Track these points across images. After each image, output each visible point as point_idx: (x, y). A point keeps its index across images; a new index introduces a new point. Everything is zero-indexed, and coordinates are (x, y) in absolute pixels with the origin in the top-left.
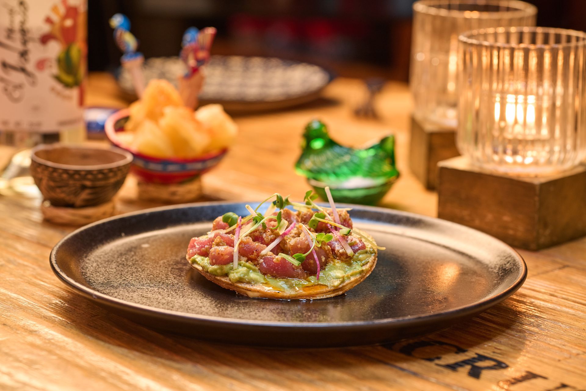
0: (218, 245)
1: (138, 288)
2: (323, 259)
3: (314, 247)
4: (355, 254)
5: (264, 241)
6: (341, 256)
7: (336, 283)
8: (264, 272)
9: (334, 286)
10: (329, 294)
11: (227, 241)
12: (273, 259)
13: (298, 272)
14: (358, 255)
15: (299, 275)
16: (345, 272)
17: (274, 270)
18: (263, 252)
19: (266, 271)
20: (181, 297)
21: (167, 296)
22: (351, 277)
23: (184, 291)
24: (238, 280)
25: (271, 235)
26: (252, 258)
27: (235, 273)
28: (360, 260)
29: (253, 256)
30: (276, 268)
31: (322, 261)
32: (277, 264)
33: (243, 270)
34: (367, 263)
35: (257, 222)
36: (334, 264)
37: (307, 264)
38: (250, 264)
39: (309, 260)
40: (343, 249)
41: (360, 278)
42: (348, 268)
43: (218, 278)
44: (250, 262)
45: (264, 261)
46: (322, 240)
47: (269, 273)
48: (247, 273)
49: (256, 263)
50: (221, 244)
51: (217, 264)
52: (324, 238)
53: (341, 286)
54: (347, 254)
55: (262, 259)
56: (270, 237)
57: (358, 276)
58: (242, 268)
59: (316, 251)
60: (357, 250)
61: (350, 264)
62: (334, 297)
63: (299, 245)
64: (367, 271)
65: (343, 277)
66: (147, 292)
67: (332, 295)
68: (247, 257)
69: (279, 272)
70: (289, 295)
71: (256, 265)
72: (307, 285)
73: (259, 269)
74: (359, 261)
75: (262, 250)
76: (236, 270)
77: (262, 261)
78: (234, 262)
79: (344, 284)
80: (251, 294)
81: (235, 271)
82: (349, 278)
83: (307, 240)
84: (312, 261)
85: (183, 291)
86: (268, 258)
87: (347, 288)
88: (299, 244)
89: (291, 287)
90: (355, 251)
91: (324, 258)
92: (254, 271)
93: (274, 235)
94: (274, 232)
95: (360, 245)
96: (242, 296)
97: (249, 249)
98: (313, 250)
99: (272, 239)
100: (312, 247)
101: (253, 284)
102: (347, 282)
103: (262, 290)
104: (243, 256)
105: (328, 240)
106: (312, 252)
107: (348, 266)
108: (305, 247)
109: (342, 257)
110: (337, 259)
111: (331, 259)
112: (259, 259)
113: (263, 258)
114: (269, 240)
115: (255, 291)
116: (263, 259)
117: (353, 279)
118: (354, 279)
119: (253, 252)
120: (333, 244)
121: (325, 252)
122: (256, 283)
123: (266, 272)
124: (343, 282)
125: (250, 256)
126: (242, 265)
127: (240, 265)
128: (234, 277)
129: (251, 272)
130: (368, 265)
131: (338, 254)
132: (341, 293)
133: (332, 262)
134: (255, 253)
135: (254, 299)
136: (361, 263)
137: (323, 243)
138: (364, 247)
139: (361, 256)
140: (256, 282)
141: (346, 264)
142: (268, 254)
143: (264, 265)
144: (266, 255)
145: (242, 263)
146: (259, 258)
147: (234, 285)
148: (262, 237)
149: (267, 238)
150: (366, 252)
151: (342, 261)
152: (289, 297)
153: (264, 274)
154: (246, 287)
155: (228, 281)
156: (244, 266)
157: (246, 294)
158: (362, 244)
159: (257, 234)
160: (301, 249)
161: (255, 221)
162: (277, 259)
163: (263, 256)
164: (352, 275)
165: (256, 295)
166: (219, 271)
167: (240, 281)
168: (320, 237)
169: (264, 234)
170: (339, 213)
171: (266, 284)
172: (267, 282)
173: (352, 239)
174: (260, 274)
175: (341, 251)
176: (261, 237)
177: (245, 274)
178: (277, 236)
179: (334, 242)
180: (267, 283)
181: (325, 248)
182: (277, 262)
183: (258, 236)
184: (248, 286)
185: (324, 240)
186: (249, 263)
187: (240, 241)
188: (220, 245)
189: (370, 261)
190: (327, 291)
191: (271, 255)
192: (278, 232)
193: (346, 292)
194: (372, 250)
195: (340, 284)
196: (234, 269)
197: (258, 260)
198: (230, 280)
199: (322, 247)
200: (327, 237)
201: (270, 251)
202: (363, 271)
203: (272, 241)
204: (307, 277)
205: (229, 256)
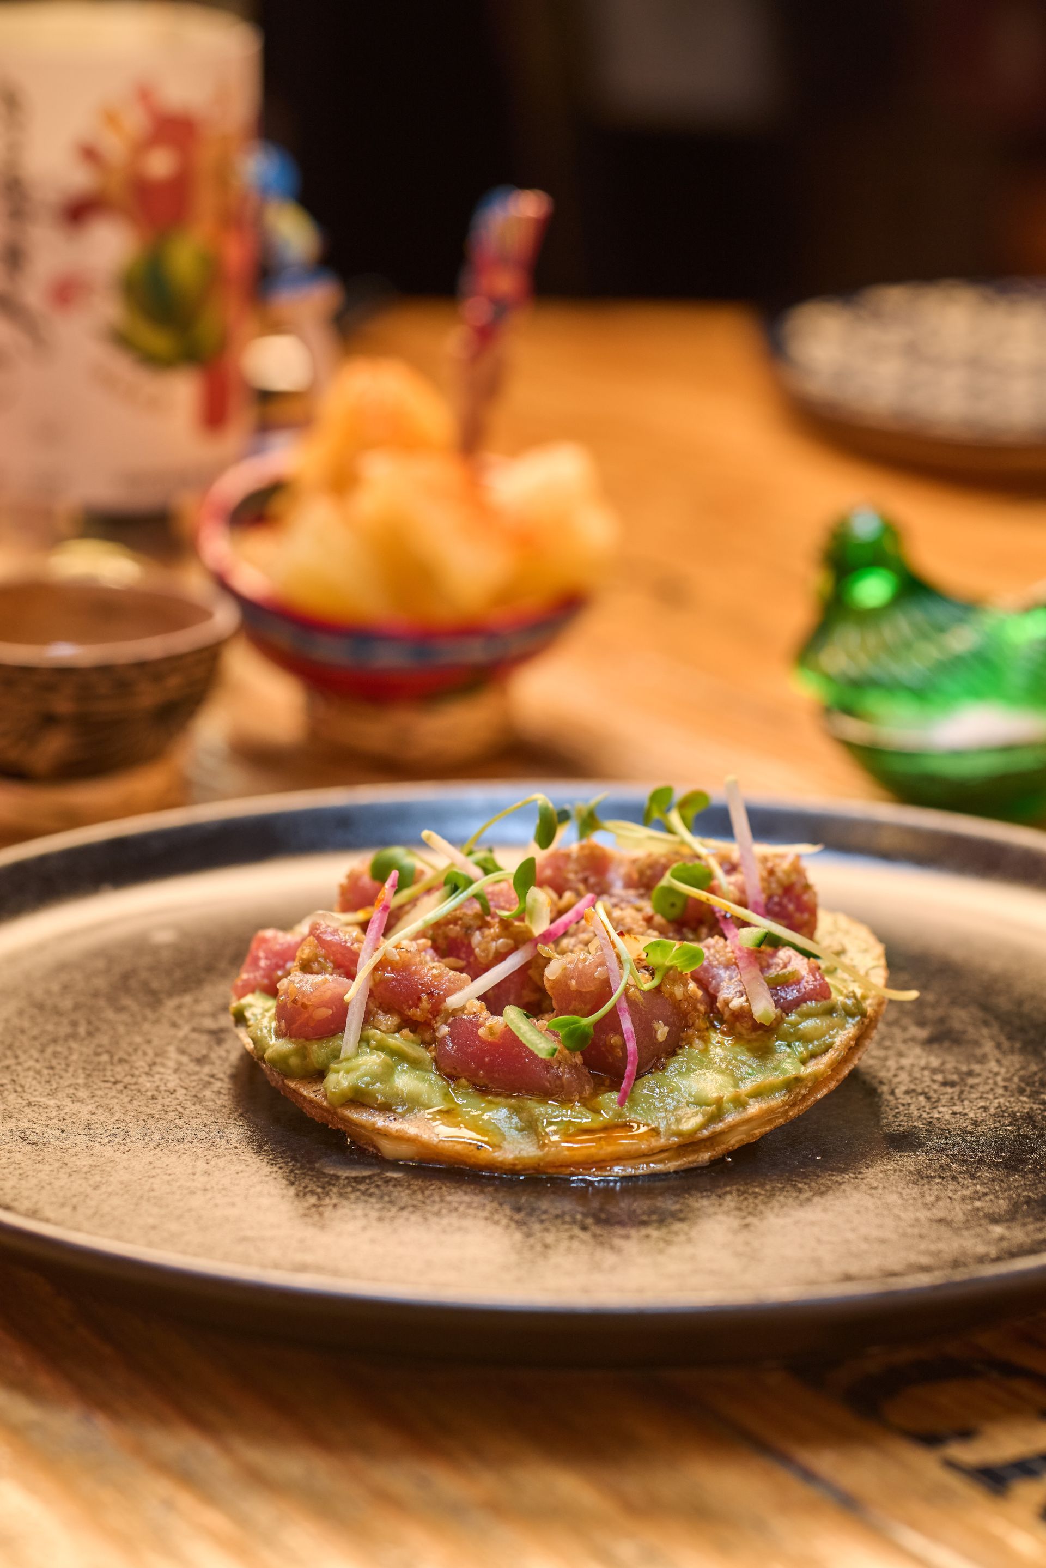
0: (306, 968)
1: (29, 1104)
2: (662, 1032)
3: (626, 990)
4: (787, 1015)
5: (476, 958)
6: (735, 1022)
7: (691, 1121)
8: (448, 1070)
9: (679, 1134)
10: (661, 1161)
11: (339, 956)
12: (480, 1026)
13: (559, 1078)
14: (799, 1019)
15: (562, 1086)
16: (736, 1082)
17: (481, 1065)
18: (453, 1001)
19: (455, 1069)
20: (153, 1144)
21: (105, 1140)
22: (751, 1101)
23: (178, 1121)
24: (350, 1095)
25: (499, 937)
26: (415, 1018)
27: (342, 1073)
28: (805, 1038)
29: (417, 1013)
30: (487, 1059)
31: (656, 1037)
32: (491, 1047)
33: (372, 1061)
34: (827, 1051)
35: (455, 889)
36: (705, 1051)
37: (603, 1049)
38: (405, 1038)
39: (607, 1035)
40: (744, 998)
41: (785, 1103)
42: (750, 1066)
43: (293, 1085)
44: (406, 1031)
45: (450, 1034)
46: (668, 963)
47: (466, 1074)
48: (386, 1074)
49: (428, 1036)
50: (315, 966)
51: (291, 1037)
52: (674, 958)
53: (705, 1133)
54: (751, 1016)
55: (445, 1023)
56: (493, 945)
57: (778, 1099)
58: (372, 1054)
59: (631, 1003)
60: (797, 1003)
61: (763, 1052)
62: (676, 1172)
63: (573, 982)
64: (818, 1081)
65: (719, 1102)
66: (49, 1122)
67: (672, 1166)
68: (400, 1013)
69: (496, 1075)
70: (516, 1158)
71: (426, 1044)
72: (586, 1126)
73: (435, 1060)
74: (799, 1039)
75: (450, 992)
76: (347, 1059)
77: (445, 1030)
78: (346, 1031)
79: (720, 1126)
80: (388, 1147)
81: (344, 1064)
82: (739, 1103)
83: (602, 964)
84: (615, 1040)
85: (172, 1125)
86: (465, 1020)
87: (734, 1141)
88: (572, 978)
89: (531, 1127)
90: (786, 1007)
91: (666, 1029)
92: (415, 1064)
93: (507, 937)
94: (511, 929)
95: (809, 982)
96: (362, 1151)
97: (405, 986)
98: (619, 1001)
99: (500, 953)
100: (616, 990)
101: (399, 1114)
102: (731, 1119)
103: (425, 1136)
104: (386, 1012)
105: (690, 965)
106: (615, 1006)
107: (756, 1057)
108: (593, 989)
109: (738, 1024)
110: (723, 1033)
111: (698, 1030)
112: (439, 1024)
113: (449, 1021)
114: (491, 956)
115: (400, 1138)
116: (450, 1025)
117: (754, 1108)
118: (761, 1108)
119: (420, 999)
120: (713, 977)
121: (675, 1008)
122: (410, 1110)
123: (454, 1072)
124: (717, 1116)
125: (410, 1012)
126: (373, 1043)
127: (364, 1040)
128: (335, 1088)
129: (404, 1071)
130: (825, 1060)
131: (727, 1015)
132: (706, 1156)
133: (697, 1041)
134: (425, 1003)
135: (394, 1164)
136: (806, 1048)
137: (672, 976)
138: (822, 992)
139: (808, 1025)
140: (412, 1104)
141: (749, 1050)
142: (467, 1006)
143: (450, 1044)
144: (463, 1009)
145: (373, 1037)
146: (438, 1018)
147: (336, 1113)
148: (469, 945)
149: (483, 946)
150: (830, 1011)
151: (738, 1038)
152: (514, 1165)
153: (451, 1077)
154: (374, 1124)
155: (318, 1098)
156: (381, 1047)
157: (375, 1147)
158: (816, 980)
159: (454, 930)
160: (579, 994)
161: (447, 888)
162: (491, 1029)
163: (454, 1012)
164: (757, 1094)
165: (403, 1150)
166: (294, 1061)
167: (359, 1099)
168: (659, 953)
169: (478, 933)
170: (770, 865)
171: (448, 1114)
172: (453, 1106)
173: (789, 962)
174: (433, 1077)
175: (736, 1003)
176: (466, 942)
177: (376, 1078)
178: (519, 939)
179: (715, 971)
180: (453, 1110)
181: (672, 995)
182: (490, 1039)
183: (459, 940)
184: (380, 1121)
185: (674, 963)
186: (401, 1035)
187: (377, 957)
188: (311, 967)
189: (838, 1041)
190: (652, 1150)
191: (475, 1013)
192: (527, 927)
193: (730, 1154)
194: (854, 1005)
195: (704, 1126)
196: (342, 1056)
197: (435, 1026)
198: (325, 1096)
199: (663, 989)
200: (684, 954)
201: (479, 998)
202: (798, 1080)
203: (500, 957)
204: (595, 1094)
205: (330, 1012)
